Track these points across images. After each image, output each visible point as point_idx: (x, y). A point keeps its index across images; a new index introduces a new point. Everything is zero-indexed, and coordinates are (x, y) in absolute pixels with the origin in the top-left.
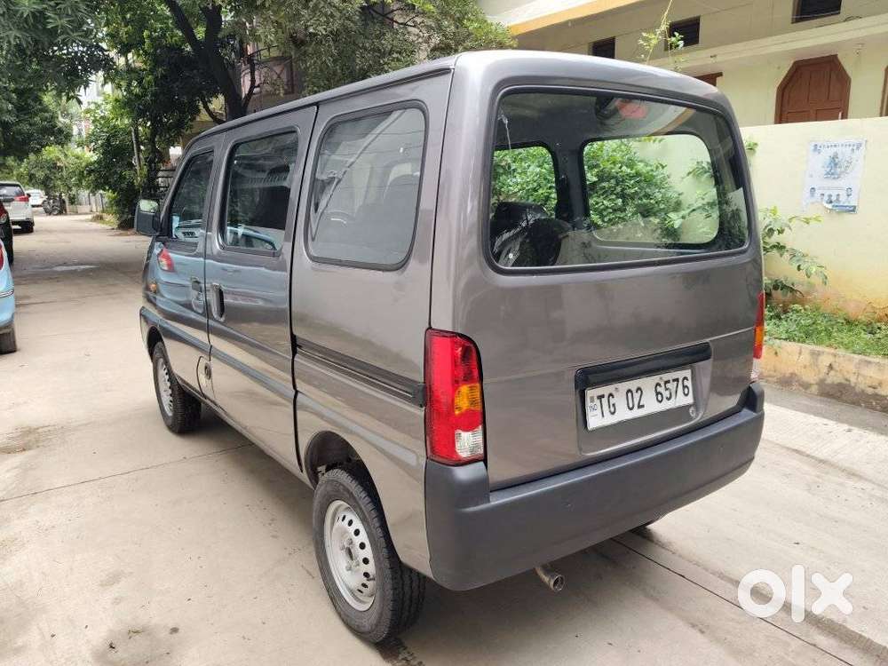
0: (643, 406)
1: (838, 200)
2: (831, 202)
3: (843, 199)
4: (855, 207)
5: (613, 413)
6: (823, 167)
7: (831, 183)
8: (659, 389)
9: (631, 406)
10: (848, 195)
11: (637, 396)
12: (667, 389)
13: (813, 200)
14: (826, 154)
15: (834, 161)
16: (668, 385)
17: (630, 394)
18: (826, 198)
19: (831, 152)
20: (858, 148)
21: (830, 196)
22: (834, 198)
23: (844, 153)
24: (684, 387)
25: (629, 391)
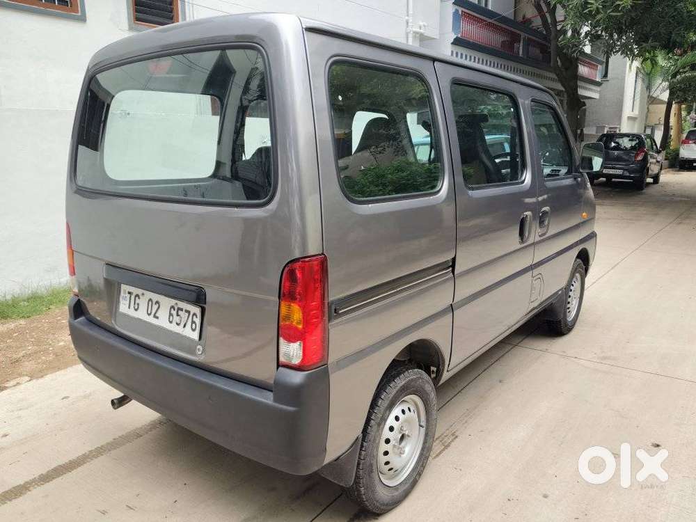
0: (157, 318)
5: (136, 310)
8: (173, 312)
9: (149, 312)
11: (155, 307)
12: (178, 315)
16: (180, 312)
17: (150, 303)
24: (193, 322)
25: (150, 300)
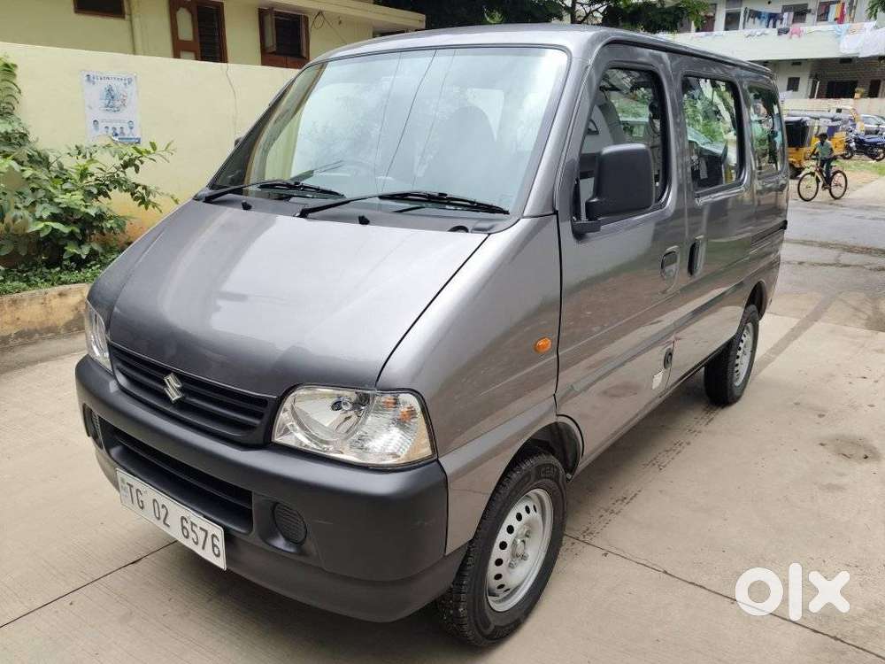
1: (122, 133)
2: (116, 135)
3: (127, 131)
4: (139, 139)
6: (101, 99)
7: (112, 116)
10: (131, 128)
13: (98, 133)
14: (102, 86)
15: (110, 94)
18: (111, 131)
19: (105, 84)
20: (129, 83)
21: (114, 129)
22: (118, 131)
23: (118, 86)
